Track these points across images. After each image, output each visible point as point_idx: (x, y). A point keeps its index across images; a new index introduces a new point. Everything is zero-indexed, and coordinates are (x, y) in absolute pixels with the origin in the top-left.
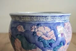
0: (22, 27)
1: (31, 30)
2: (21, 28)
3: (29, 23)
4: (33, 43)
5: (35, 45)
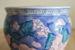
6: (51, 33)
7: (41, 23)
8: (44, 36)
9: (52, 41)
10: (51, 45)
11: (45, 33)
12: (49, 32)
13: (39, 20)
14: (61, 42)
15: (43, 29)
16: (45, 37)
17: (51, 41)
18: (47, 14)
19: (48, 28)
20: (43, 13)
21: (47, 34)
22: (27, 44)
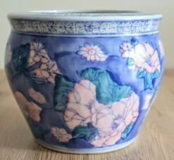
0: (99, 49)
1: (122, 53)
2: (94, 52)
3: (113, 37)
4: (126, 85)
5: (129, 87)
6: (62, 74)
7: (44, 51)
8: (47, 79)
9: (67, 93)
10: (67, 102)
11: (50, 73)
12: (58, 72)
13: (41, 45)
14: (95, 99)
15: (44, 64)
16: (49, 82)
17: (63, 92)
18: (58, 32)
19: (55, 62)
20: (50, 30)
21: (54, 75)
22: (22, 93)
